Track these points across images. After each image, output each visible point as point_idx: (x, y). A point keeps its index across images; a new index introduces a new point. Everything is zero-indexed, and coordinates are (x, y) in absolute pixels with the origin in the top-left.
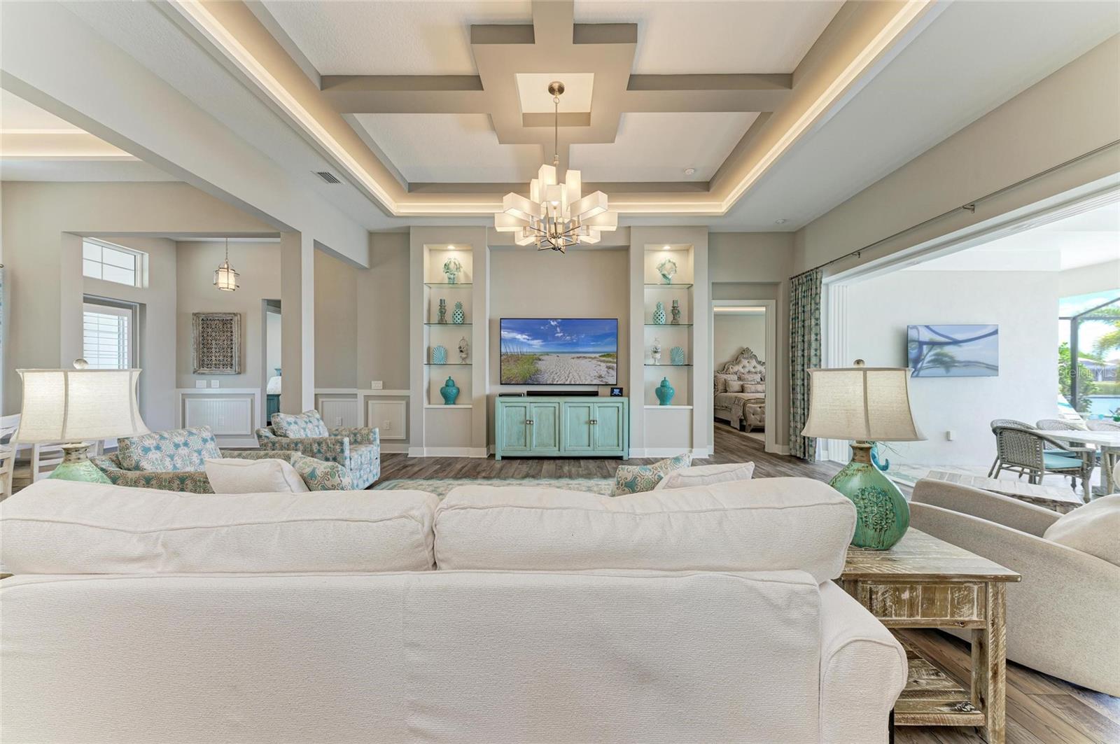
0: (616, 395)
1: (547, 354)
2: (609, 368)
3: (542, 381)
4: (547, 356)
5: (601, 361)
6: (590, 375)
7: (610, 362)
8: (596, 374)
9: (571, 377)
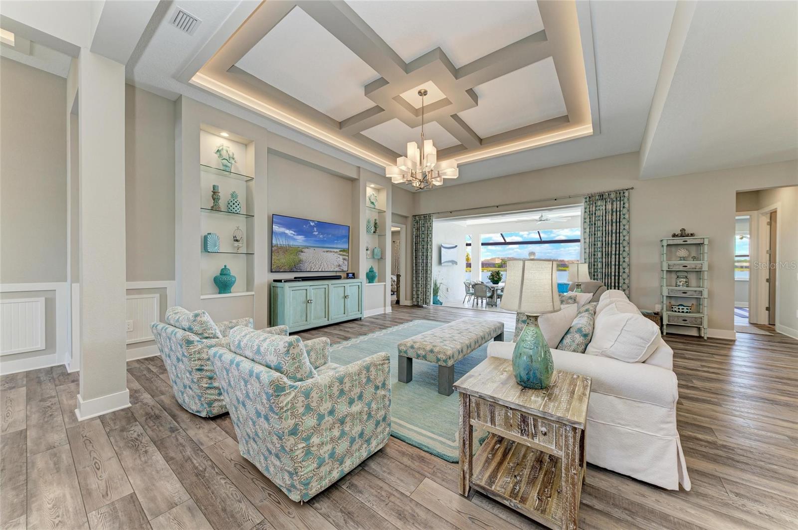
0: (350, 278)
1: (307, 247)
2: (344, 259)
3: (303, 269)
4: (306, 249)
5: (340, 255)
6: (333, 264)
7: (345, 255)
8: (337, 264)
9: (322, 266)
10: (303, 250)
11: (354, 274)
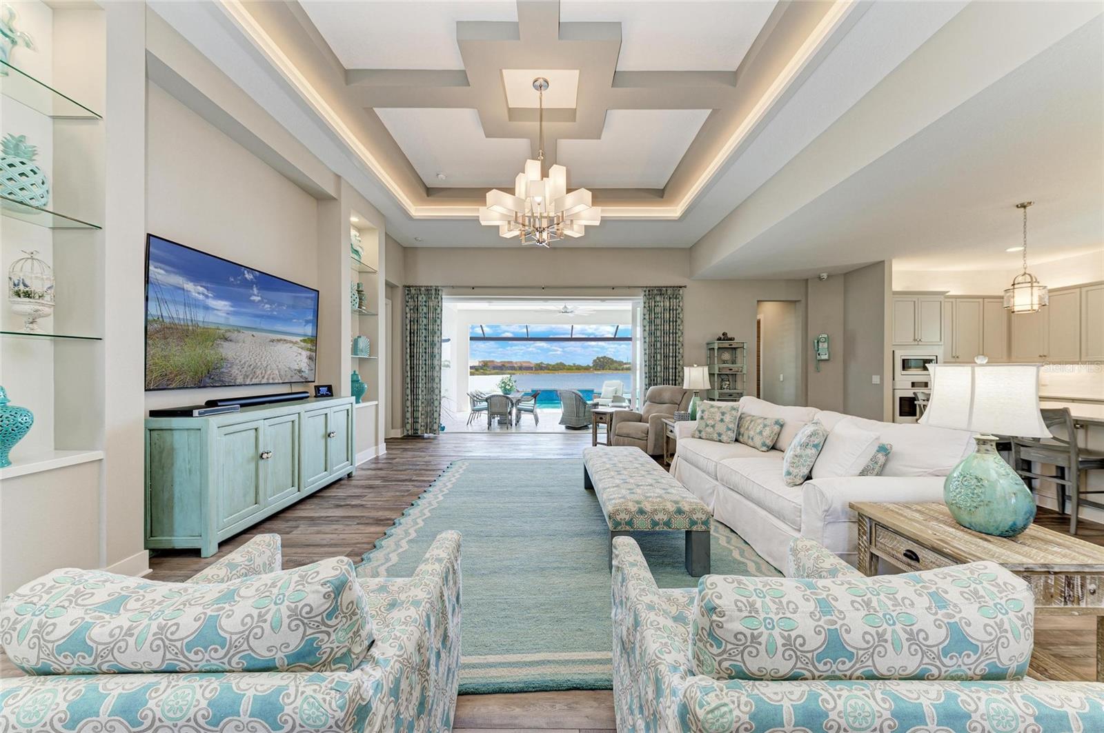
0: (323, 396)
2: (309, 358)
3: (228, 379)
4: (236, 333)
5: (301, 348)
6: (289, 368)
7: (311, 350)
8: (296, 367)
9: (269, 372)
10: (228, 335)
11: (330, 388)
